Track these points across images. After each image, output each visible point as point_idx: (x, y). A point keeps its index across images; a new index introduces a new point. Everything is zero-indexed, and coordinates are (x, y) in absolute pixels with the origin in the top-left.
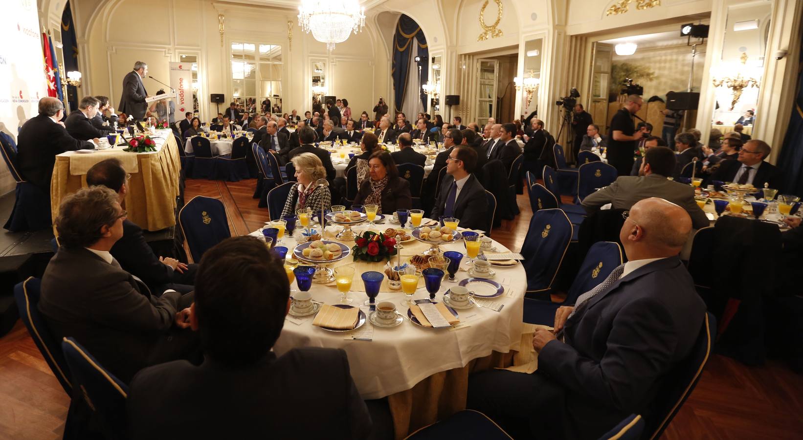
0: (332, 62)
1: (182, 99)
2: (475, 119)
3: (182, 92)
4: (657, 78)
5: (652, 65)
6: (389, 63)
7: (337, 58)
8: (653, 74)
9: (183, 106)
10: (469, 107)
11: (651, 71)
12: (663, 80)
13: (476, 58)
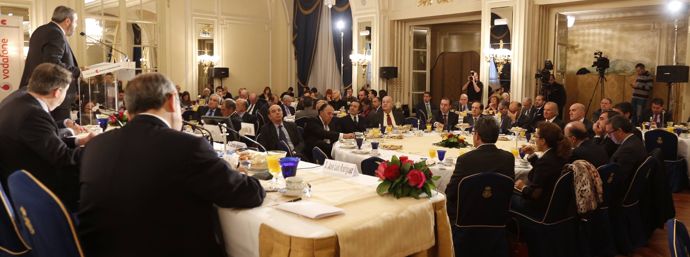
0: (221, 24)
1: (6, 71)
2: (409, 93)
3: (6, 60)
4: (582, 50)
5: (576, 38)
6: (289, 27)
7: (227, 19)
8: (577, 46)
9: (7, 81)
10: (402, 80)
11: (575, 44)
12: (588, 52)
13: (408, 25)
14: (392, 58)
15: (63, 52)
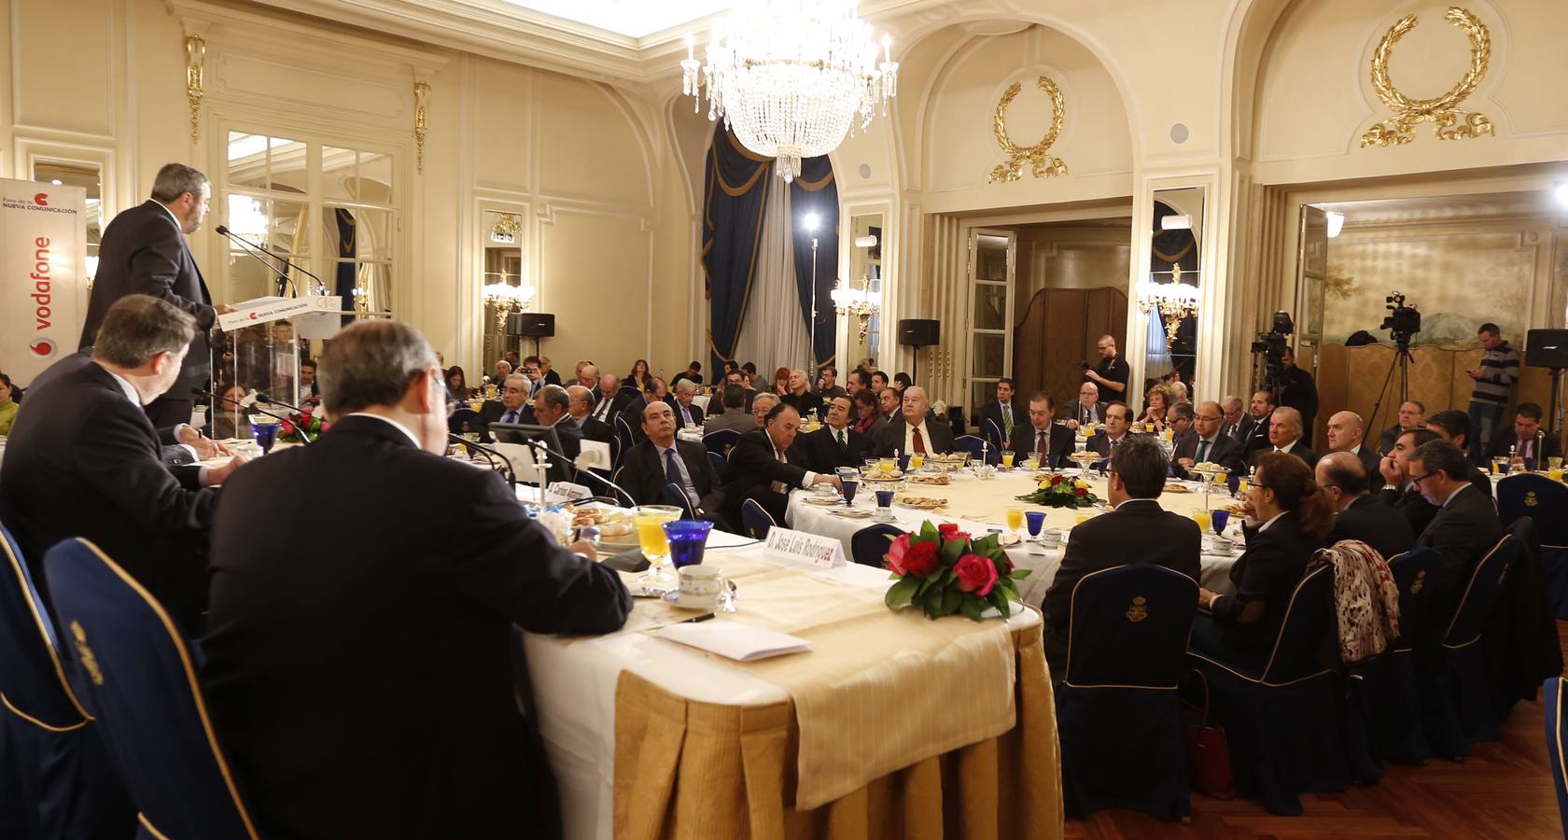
0: (539, 215)
1: (44, 313)
2: (965, 381)
3: (43, 287)
4: (1359, 291)
5: (1346, 262)
6: (694, 224)
7: (552, 203)
8: (1348, 282)
9: (45, 334)
10: (950, 350)
11: (1345, 276)
12: (1372, 295)
13: (965, 225)
14: (927, 302)
15: (178, 269)
